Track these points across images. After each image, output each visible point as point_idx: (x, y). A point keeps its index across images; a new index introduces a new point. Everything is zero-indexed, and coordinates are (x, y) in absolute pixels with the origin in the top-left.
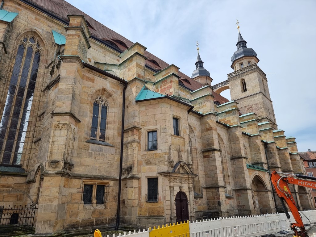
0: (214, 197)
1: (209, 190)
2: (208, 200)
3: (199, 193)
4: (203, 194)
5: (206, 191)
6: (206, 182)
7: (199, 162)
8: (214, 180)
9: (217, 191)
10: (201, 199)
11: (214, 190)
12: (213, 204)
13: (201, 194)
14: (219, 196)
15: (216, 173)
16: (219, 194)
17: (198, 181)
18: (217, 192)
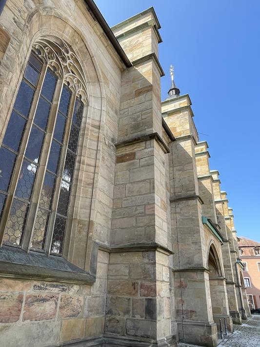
0: (134, 284)
1: (118, 258)
2: (110, 296)
3: (80, 267)
4: (95, 272)
5: (107, 262)
6: (113, 232)
7: (100, 163)
8: (141, 225)
9: (146, 261)
10: (86, 290)
11: (136, 258)
12: (127, 312)
13: (88, 269)
14: (154, 280)
15: (151, 204)
16: (154, 273)
17: (87, 223)
18: (148, 266)
